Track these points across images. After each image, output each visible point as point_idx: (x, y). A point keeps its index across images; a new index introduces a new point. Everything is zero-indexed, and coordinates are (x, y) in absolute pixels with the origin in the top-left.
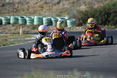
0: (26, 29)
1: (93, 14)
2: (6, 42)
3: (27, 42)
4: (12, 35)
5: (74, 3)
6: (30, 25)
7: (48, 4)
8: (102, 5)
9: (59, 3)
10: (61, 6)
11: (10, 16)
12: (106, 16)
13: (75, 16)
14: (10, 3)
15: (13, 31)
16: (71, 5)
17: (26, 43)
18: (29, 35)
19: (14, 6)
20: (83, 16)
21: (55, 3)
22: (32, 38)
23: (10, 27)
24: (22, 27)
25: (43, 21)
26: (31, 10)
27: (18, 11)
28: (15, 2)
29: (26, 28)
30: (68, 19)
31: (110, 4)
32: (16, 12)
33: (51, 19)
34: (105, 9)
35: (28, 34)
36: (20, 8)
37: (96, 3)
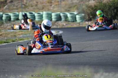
1: (102, 9)
2: (15, 38)
4: (21, 31)
6: (39, 21)
10: (70, 1)
11: (19, 12)
12: (115, 10)
13: (84, 11)
19: (23, 2)
20: (92, 11)
23: (19, 23)
25: (51, 16)
26: (40, 6)
27: (27, 7)
30: (77, 14)
32: (24, 8)
33: (60, 14)
34: (114, 4)
36: (29, 4)
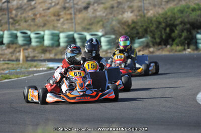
0: (30, 53)
1: (145, 27)
3: (32, 75)
4: (6, 63)
5: (112, 7)
6: (37, 46)
7: (68, 10)
8: (161, 11)
9: (86, 8)
10: (91, 13)
11: (4, 31)
12: (168, 29)
13: (115, 31)
14: (3, 8)
15: (9, 56)
16: (108, 11)
17: (30, 76)
18: (35, 63)
19: (10, 14)
20: (128, 30)
21: (81, 8)
22: (41, 69)
23: (4, 50)
24: (24, 50)
25: (59, 38)
26: (39, 20)
27: (17, 22)
28: (11, 7)
29: (30, 50)
30: (102, 36)
31: (174, 9)
32: (12, 24)
33: (73, 35)
34: (166, 19)
35: (34, 61)
36: (21, 17)
37: (150, 8)
